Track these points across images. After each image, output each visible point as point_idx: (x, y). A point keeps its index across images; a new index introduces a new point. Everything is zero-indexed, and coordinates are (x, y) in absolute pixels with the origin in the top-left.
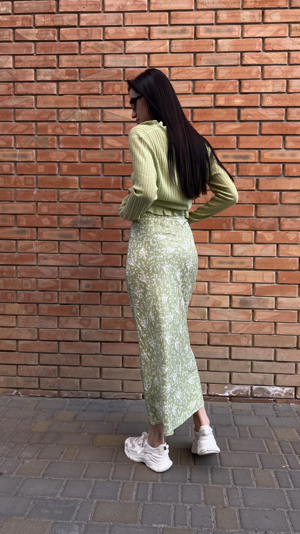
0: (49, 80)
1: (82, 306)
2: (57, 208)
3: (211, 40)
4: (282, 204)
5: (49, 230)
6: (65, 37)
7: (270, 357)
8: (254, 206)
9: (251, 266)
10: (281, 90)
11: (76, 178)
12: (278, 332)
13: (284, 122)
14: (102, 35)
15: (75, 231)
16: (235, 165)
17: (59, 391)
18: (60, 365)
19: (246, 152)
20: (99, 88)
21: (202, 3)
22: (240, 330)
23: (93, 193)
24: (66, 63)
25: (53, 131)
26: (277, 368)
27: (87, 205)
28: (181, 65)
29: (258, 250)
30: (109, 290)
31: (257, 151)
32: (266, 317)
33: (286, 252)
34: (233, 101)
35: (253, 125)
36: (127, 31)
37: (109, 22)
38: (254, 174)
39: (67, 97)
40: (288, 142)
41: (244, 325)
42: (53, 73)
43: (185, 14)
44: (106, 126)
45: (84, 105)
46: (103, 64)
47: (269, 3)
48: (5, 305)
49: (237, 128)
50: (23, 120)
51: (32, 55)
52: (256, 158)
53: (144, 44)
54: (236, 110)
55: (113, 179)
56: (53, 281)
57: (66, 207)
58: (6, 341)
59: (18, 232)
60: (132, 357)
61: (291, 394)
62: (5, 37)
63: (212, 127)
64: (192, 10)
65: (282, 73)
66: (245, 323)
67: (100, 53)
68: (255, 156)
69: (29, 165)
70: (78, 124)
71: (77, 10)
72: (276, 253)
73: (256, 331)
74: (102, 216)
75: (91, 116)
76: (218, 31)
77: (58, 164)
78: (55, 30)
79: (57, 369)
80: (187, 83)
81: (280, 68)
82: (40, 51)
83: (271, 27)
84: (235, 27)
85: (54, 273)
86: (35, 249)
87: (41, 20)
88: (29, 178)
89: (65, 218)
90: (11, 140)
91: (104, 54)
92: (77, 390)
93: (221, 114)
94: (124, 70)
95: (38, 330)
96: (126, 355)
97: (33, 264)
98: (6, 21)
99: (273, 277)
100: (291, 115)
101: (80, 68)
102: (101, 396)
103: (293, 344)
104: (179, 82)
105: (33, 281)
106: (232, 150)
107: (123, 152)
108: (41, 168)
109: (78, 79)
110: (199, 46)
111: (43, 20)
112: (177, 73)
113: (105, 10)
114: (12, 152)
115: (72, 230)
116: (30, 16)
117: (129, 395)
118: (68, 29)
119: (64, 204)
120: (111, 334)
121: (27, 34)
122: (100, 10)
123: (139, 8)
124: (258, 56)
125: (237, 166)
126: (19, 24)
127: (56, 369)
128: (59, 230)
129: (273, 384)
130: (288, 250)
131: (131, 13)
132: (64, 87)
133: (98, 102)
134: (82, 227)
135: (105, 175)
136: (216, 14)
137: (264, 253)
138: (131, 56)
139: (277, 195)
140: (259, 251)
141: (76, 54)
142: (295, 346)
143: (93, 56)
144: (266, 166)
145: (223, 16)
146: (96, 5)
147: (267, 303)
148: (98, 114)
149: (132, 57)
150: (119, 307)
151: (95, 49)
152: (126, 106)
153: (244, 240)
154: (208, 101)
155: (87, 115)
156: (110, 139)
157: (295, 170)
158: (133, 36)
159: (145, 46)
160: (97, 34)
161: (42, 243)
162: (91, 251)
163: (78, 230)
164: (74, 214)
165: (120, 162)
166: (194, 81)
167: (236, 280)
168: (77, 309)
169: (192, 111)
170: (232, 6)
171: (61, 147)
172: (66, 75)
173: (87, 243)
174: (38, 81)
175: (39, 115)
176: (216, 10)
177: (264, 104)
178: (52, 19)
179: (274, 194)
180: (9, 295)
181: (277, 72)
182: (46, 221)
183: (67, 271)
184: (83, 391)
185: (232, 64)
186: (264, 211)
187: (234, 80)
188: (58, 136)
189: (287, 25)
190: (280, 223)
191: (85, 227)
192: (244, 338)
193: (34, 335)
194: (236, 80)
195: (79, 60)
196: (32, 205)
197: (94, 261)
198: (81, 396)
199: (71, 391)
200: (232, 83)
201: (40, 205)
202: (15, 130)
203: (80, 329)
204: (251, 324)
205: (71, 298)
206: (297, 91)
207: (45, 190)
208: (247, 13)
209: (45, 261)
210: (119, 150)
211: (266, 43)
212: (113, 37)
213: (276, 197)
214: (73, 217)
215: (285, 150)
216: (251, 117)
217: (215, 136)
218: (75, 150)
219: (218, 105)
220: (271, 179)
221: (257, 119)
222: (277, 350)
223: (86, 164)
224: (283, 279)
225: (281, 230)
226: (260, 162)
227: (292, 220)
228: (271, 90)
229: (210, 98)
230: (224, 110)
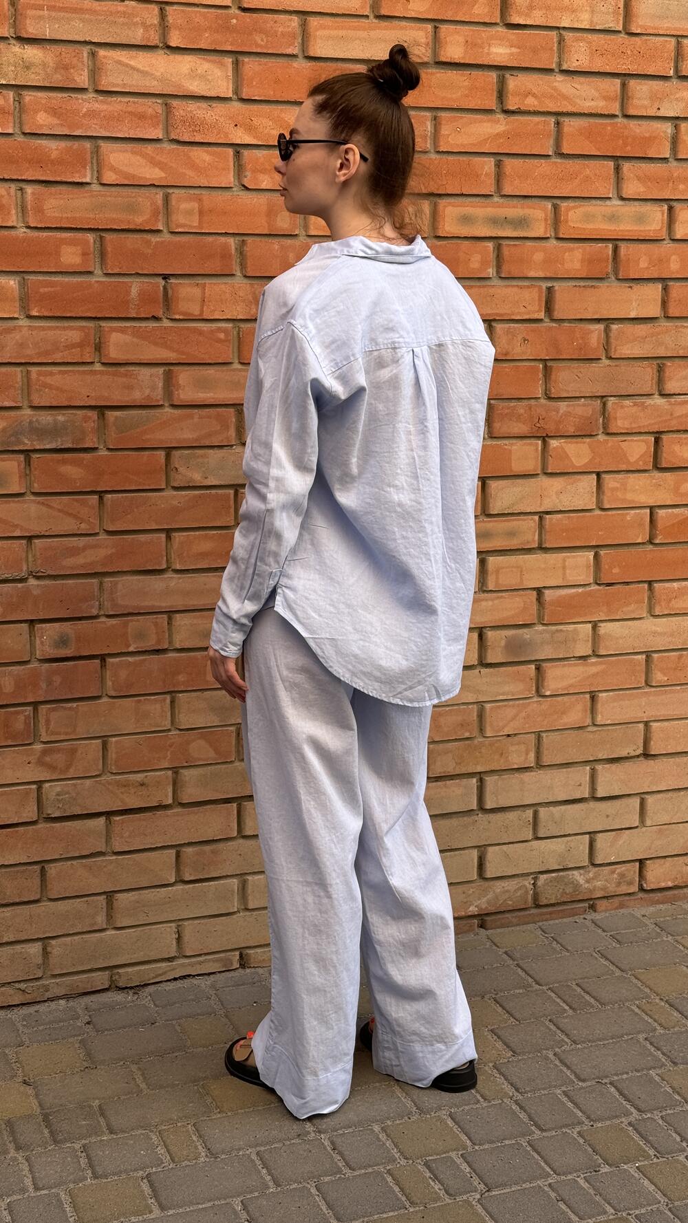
1: (43, 709)
4: (611, 358)
7: (582, 788)
8: (541, 366)
9: (534, 541)
10: (612, 25)
11: (12, 282)
12: (599, 720)
13: (616, 120)
15: (15, 464)
16: (490, 245)
19: (522, 208)
22: (507, 725)
23: (71, 334)
26: (597, 816)
27: (51, 374)
29: (553, 494)
30: (131, 649)
31: (549, 205)
32: (571, 681)
33: (619, 494)
34: (485, 50)
35: (539, 127)
38: (541, 274)
40: (627, 179)
41: (514, 711)
44: (111, 108)
45: (32, 30)
49: (497, 134)
52: (546, 224)
54: (493, 75)
55: (135, 287)
60: (207, 848)
61: (630, 883)
63: (429, 127)
66: (518, 705)
68: (546, 220)
70: (11, 94)
72: (594, 499)
73: (545, 723)
74: (101, 409)
75: (56, 69)
92: (37, 979)
93: (454, 87)
96: (190, 844)
99: (588, 567)
100: (635, 101)
102: (112, 981)
103: (635, 747)
106: (483, 200)
107: (167, 199)
115: (3, 460)
117: (200, 963)
120: (142, 785)
125: (498, 249)
129: (586, 862)
130: (625, 489)
133: (78, 24)
134: (38, 447)
135: (110, 272)
137: (566, 502)
139: (599, 335)
140: (554, 497)
142: (641, 750)
144: (571, 250)
147: (575, 641)
148: (80, 64)
150: (165, 700)
152: (173, 44)
153: (517, 467)
154: (416, 43)
155: (44, 65)
156: (126, 151)
157: (644, 263)
162: (69, 525)
163: (22, 457)
164: (7, 403)
165: (159, 231)
167: (497, 583)
168: (27, 717)
173: (56, 501)
177: (568, 63)
179: (592, 332)
184: (54, 976)
186: (567, 380)
190: (604, 414)
191: (48, 447)
192: (517, 747)
197: (80, 560)
198: (48, 995)
203: (39, 784)
204: (535, 705)
206: (651, 31)
210: (153, 190)
213: (596, 339)
214: (7, 414)
215: (620, 203)
216: (536, 103)
217: (438, 156)
218: (6, 185)
219: (448, 60)
220: (584, 287)
221: (552, 107)
222: (596, 767)
223: (45, 234)
224: (613, 571)
225: (608, 434)
226: (558, 239)
227: (635, 404)
228: (586, 23)
229: (421, 34)
230: (462, 75)
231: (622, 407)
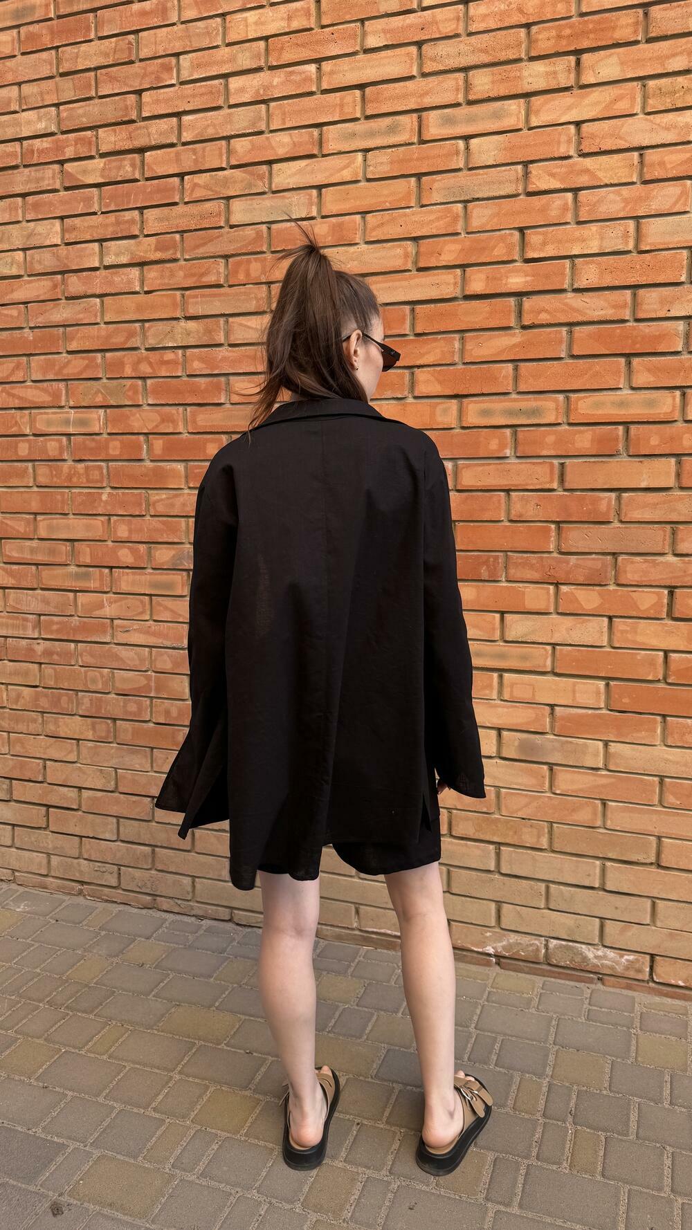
0: (125, 262)
2: (146, 529)
3: (453, 142)
4: (621, 521)
5: (134, 574)
6: (153, 169)
7: (591, 878)
8: (554, 526)
9: (547, 666)
10: (621, 247)
11: (179, 466)
12: (610, 824)
13: (628, 324)
14: (224, 158)
15: (180, 577)
16: (508, 432)
17: (155, 898)
18: (157, 846)
19: (535, 400)
20: (219, 273)
21: (433, 59)
22: (519, 810)
24: (157, 224)
25: (134, 370)
26: (608, 906)
28: (388, 205)
29: (563, 630)
31: (561, 397)
32: (581, 786)
33: (629, 636)
34: (504, 282)
35: (552, 336)
36: (274, 144)
37: (237, 127)
38: (553, 453)
39: (158, 295)
40: (638, 372)
41: (529, 800)
42: (132, 248)
43: (395, 88)
44: (235, 354)
45: (192, 311)
46: (227, 220)
47: (592, 36)
48: (59, 718)
49: (514, 345)
50: (79, 349)
51: (95, 213)
52: (558, 412)
53: (309, 168)
54: (512, 301)
56: (141, 675)
57: (161, 526)
58: (61, 788)
59: (77, 576)
61: (639, 971)
62: (46, 182)
63: (457, 345)
64: (411, 78)
65: (622, 205)
66: (531, 796)
67: (222, 196)
68: (558, 409)
69: (93, 439)
70: (180, 352)
71: (176, 110)
72: (606, 638)
73: (556, 816)
75: (204, 334)
76: (471, 120)
77: (145, 438)
78: (134, 158)
79: (150, 854)
80: (399, 246)
81: (619, 194)
82: (108, 205)
83: (596, 95)
84: (510, 105)
85: (142, 660)
86: (108, 611)
87: (109, 139)
88: (93, 466)
89: (161, 549)
90: (59, 390)
91: (228, 198)
92: (188, 900)
93: (479, 313)
94: (269, 228)
95: (116, 772)
97: (105, 641)
98: (47, 148)
99: (598, 693)
100: (645, 307)
101: (182, 232)
102: (231, 918)
103: (646, 856)
104: (385, 245)
105: (105, 674)
106: (502, 397)
108: (115, 447)
109: (179, 257)
110: (428, 158)
111: (113, 139)
112: (378, 226)
113: (230, 101)
114: (61, 415)
115: (174, 574)
116: (89, 133)
118: (159, 152)
119: (159, 520)
121: (85, 172)
122: (221, 102)
123: (299, 87)
124: (564, 170)
125: (515, 435)
126: (69, 153)
127: (148, 853)
128: (150, 574)
129: (597, 941)
130: (636, 632)
131: (281, 102)
132: (152, 273)
133: (218, 304)
136: (466, 80)
137: (576, 638)
138: (280, 196)
139: (611, 501)
140: (564, 633)
141: (175, 204)
142: (653, 859)
143: (208, 205)
144: (581, 432)
145: (483, 82)
146: (211, 92)
147: (585, 753)
148: (218, 329)
149: (284, 197)
151: (213, 191)
153: (530, 605)
154: (446, 284)
155: (198, 332)
156: (244, 380)
157: (654, 441)
158: (287, 153)
159: (312, 172)
160: (213, 155)
161: (121, 600)
163: (184, 573)
164: (176, 540)
166: (415, 239)
167: (513, 695)
169: (413, 310)
170: (503, 56)
171: (150, 403)
172: (158, 248)
174: (106, 268)
175: (109, 337)
176: (465, 69)
177: (579, 282)
178: (130, 135)
179: (603, 499)
180: (64, 700)
181: (612, 202)
182: (125, 556)
183: (165, 657)
184: (198, 902)
185: (502, 193)
186: (577, 538)
187: (507, 232)
188: (144, 378)
189: (637, 85)
190: (616, 567)
192: (530, 829)
193: (109, 782)
194: (512, 231)
195: (181, 216)
196: (99, 523)
198: (193, 912)
199: (176, 900)
200: (503, 238)
201: (115, 522)
202: (65, 371)
204: (546, 799)
205: (174, 713)
206: (661, 247)
207: (120, 491)
208: (540, 67)
209: (126, 635)
211: (584, 135)
212: (245, 159)
213: (606, 505)
214: (175, 546)
215: (630, 392)
216: (548, 317)
217: (464, 367)
218: (176, 408)
219: (472, 293)
220: (594, 462)
221: (563, 319)
222: (606, 864)
223: (197, 436)
224: (623, 700)
225: (618, 585)
226: (570, 424)
227: (646, 561)
228: (596, 248)
229: (451, 276)
230: (484, 303)
231: (632, 563)
